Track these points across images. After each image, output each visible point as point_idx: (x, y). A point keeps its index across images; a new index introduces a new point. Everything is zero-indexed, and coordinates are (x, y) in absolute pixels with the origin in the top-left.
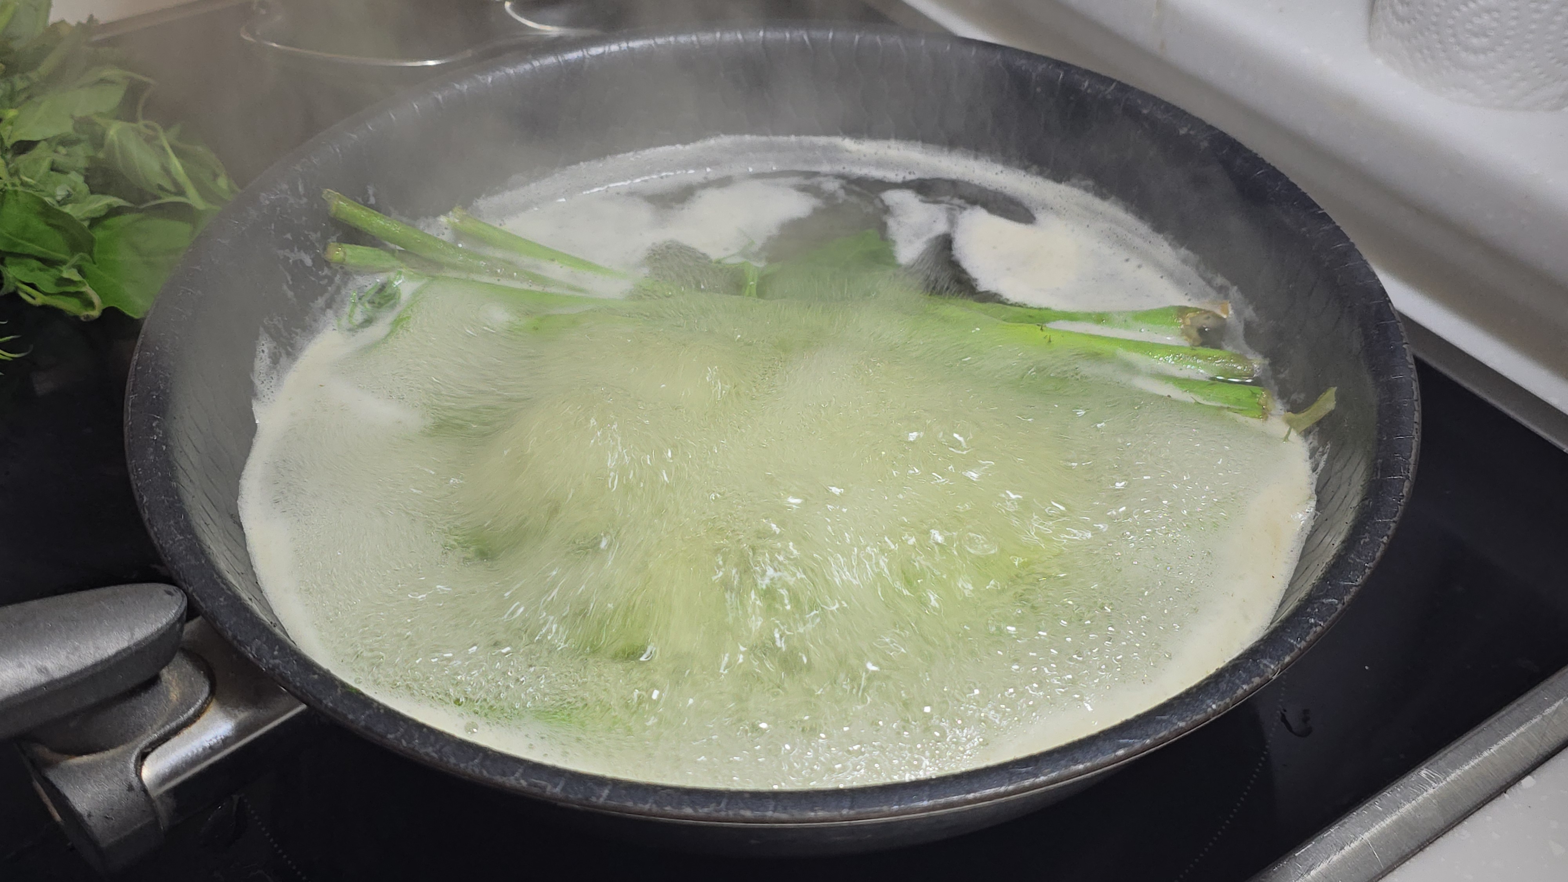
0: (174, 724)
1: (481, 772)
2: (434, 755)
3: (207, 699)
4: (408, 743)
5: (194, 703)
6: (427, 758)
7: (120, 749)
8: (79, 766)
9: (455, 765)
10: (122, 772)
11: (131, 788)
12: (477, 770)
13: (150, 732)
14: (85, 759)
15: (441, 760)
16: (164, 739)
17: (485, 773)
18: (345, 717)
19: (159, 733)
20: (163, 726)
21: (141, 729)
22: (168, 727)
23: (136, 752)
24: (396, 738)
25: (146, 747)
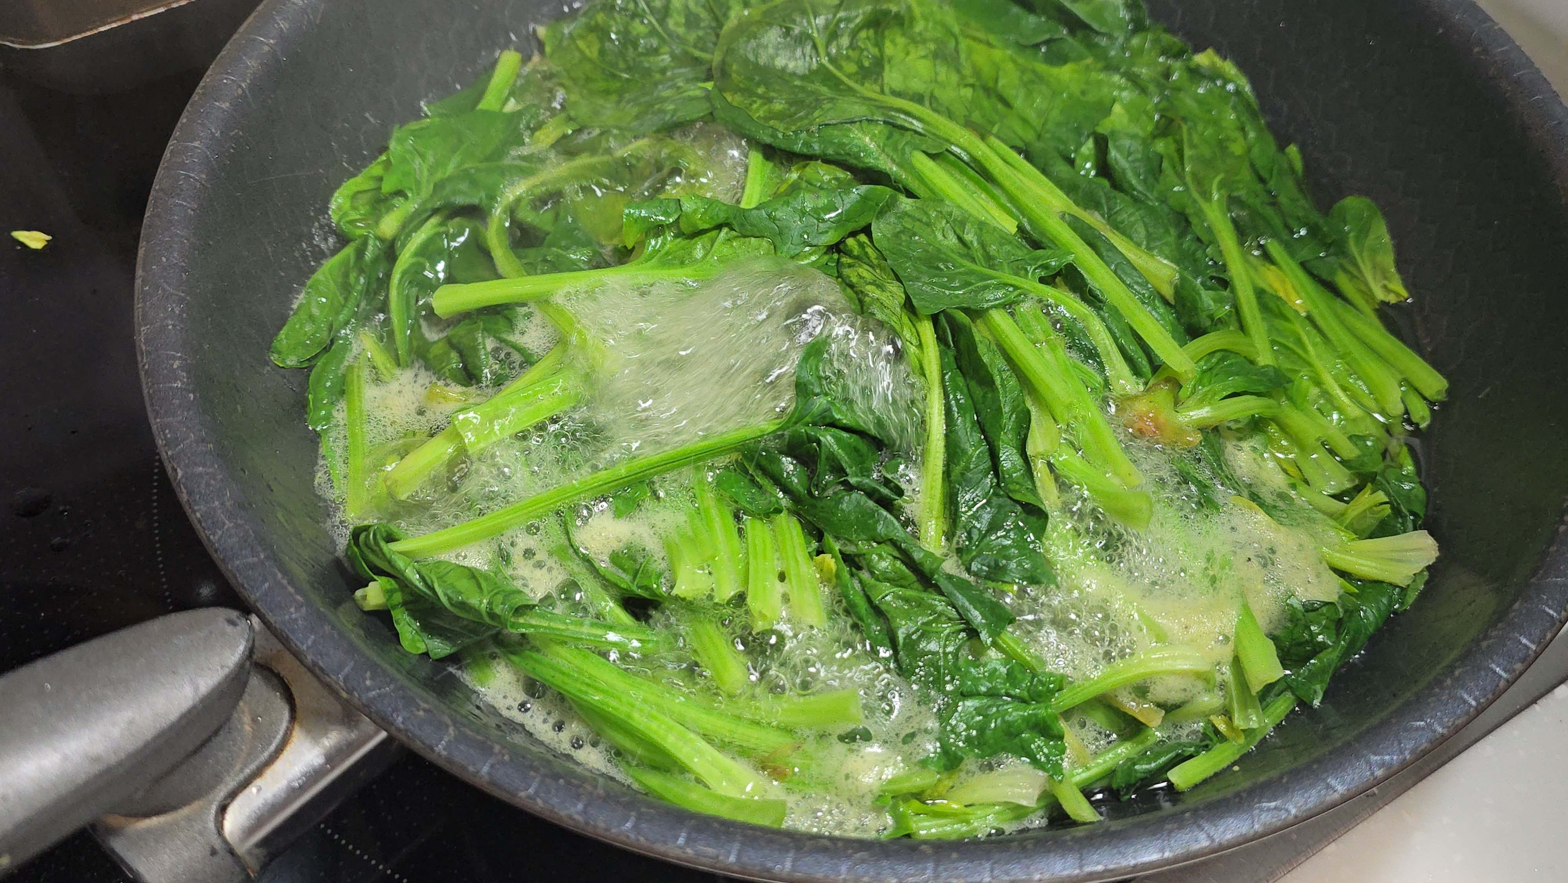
0: (253, 767)
1: (638, 840)
2: (577, 817)
3: (288, 728)
4: (545, 802)
5: (274, 738)
6: (571, 822)
7: (196, 805)
8: (148, 831)
9: (607, 830)
10: (201, 834)
11: (214, 852)
12: (632, 836)
13: (228, 779)
14: (154, 821)
15: (587, 824)
16: (245, 784)
17: (642, 839)
18: (464, 768)
19: (237, 779)
20: (242, 770)
21: (218, 779)
22: (247, 771)
23: (214, 808)
24: (529, 797)
25: (226, 798)
